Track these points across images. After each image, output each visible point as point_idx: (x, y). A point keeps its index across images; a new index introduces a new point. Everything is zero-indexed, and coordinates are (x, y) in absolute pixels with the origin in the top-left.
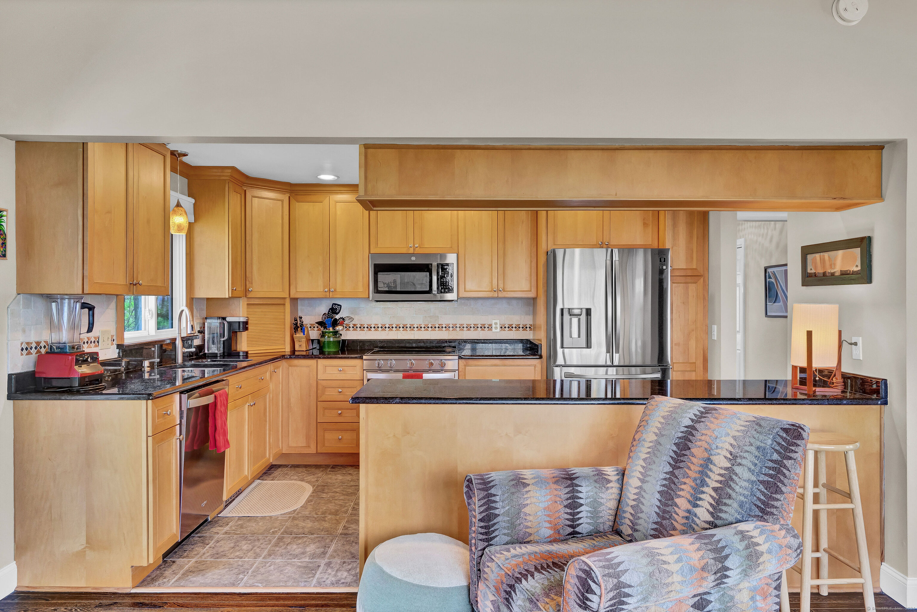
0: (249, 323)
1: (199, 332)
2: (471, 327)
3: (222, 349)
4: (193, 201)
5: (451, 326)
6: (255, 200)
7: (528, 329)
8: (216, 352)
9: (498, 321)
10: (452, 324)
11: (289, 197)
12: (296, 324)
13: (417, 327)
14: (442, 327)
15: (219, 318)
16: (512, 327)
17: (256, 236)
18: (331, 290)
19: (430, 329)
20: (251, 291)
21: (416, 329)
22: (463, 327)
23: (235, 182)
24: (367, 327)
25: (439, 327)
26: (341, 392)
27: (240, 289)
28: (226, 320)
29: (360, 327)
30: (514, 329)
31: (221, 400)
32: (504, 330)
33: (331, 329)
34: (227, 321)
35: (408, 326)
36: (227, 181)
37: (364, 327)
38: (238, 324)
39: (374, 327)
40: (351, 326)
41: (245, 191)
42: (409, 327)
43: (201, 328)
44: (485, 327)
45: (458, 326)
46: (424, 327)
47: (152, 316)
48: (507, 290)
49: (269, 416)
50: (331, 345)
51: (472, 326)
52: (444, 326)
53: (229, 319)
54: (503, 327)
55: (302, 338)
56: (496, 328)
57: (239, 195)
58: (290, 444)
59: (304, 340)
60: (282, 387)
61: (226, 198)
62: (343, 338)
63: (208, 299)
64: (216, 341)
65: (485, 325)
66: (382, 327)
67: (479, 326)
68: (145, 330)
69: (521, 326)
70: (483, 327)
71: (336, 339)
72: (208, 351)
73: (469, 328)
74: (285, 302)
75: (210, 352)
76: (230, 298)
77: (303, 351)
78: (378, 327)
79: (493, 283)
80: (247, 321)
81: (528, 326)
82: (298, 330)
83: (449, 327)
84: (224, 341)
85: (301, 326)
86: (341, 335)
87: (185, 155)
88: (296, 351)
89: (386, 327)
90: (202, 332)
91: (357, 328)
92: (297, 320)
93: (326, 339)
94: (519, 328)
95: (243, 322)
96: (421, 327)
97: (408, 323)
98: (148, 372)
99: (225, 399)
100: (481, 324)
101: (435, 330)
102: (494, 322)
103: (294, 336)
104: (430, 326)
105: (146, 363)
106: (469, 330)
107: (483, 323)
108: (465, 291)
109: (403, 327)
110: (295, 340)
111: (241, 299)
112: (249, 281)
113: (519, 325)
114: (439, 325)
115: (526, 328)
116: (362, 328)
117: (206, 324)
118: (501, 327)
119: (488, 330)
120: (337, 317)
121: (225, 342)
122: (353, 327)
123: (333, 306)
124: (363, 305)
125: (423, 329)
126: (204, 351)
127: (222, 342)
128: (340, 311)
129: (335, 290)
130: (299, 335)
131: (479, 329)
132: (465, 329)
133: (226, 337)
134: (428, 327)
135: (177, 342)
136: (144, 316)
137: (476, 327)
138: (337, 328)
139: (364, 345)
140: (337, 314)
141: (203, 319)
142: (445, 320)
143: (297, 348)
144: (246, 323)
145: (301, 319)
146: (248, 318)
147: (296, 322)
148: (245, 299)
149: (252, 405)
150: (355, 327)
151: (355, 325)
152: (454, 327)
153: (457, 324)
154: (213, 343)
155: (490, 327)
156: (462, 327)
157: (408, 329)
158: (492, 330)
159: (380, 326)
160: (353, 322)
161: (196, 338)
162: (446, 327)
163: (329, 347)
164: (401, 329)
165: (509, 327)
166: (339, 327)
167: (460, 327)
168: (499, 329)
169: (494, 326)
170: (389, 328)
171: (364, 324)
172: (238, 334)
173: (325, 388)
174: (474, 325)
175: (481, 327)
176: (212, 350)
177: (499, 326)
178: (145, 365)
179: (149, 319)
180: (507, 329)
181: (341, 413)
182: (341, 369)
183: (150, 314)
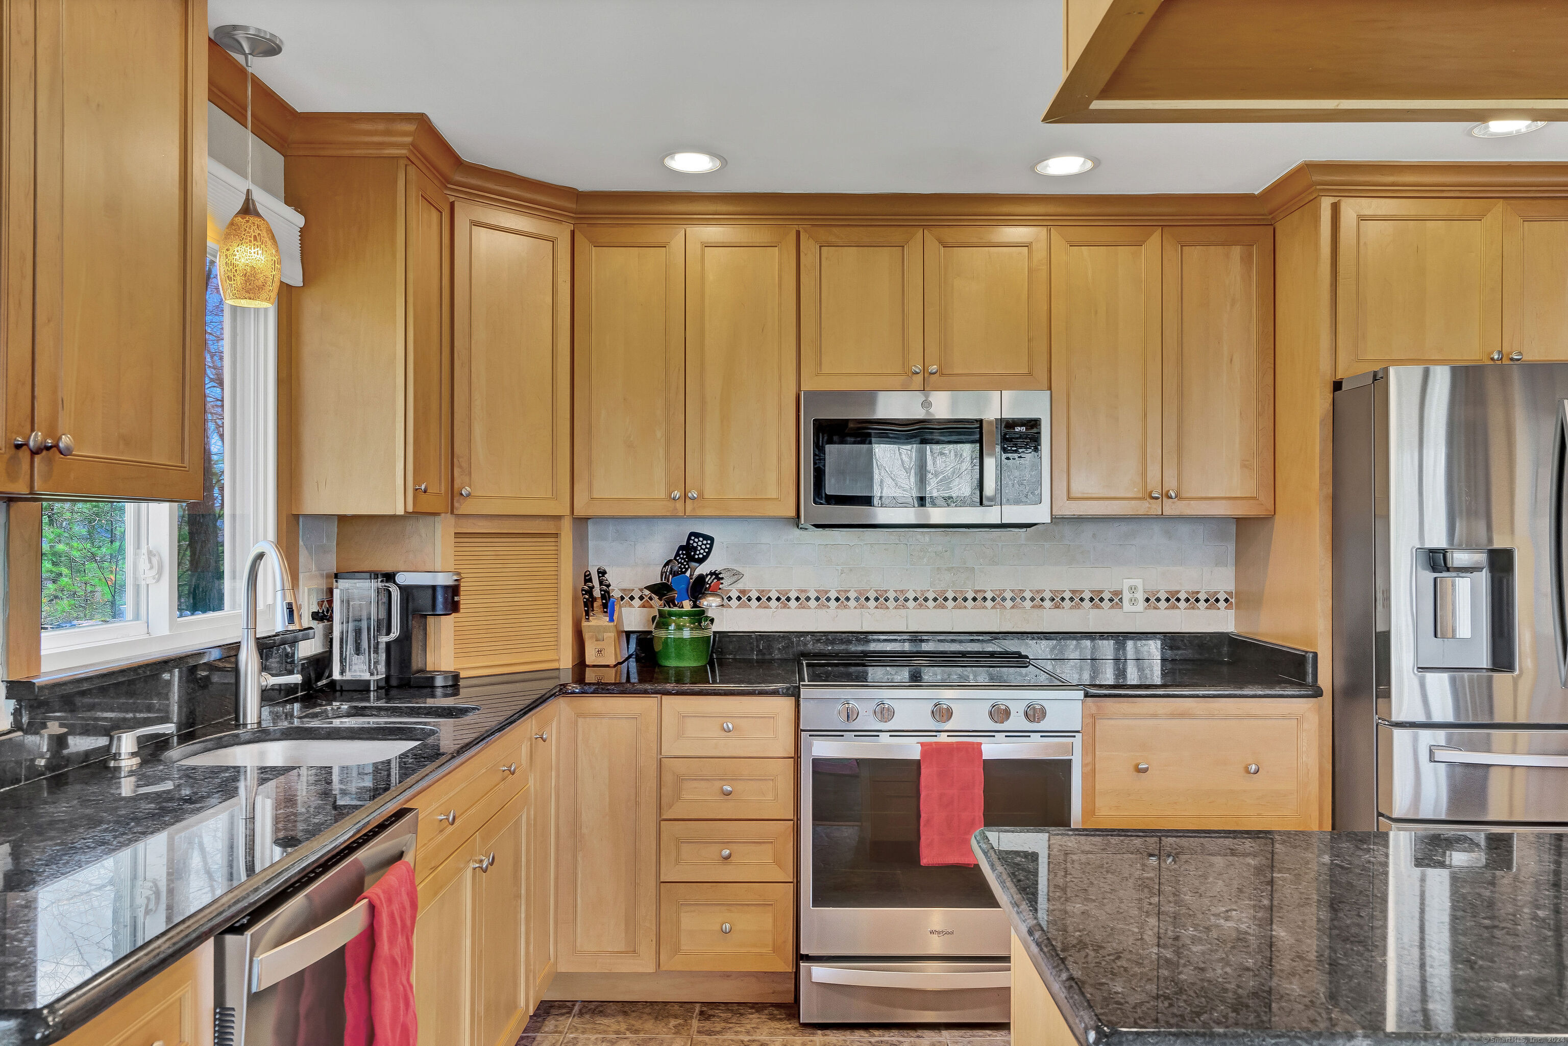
0: (462, 589)
1: (316, 616)
2: (1063, 599)
3: (382, 668)
4: (300, 221)
5: (1008, 595)
6: (483, 237)
7: (1222, 604)
8: (366, 676)
9: (1138, 582)
10: (1013, 591)
11: (573, 233)
12: (590, 592)
13: (916, 599)
14: (985, 599)
15: (374, 575)
16: (1178, 600)
17: (480, 334)
18: (690, 495)
19: (950, 603)
20: (469, 495)
21: (911, 603)
22: (1042, 600)
23: (425, 170)
24: (778, 599)
25: (974, 599)
26: (729, 793)
27: (438, 487)
28: (395, 582)
29: (759, 599)
30: (1182, 604)
31: (392, 916)
32: (1155, 608)
33: (687, 605)
34: (397, 585)
35: (891, 595)
36: (402, 163)
37: (769, 599)
38: (430, 592)
39: (798, 599)
40: (734, 595)
41: (452, 205)
42: (892, 599)
43: (320, 604)
44: (1102, 600)
45: (1028, 595)
46: (935, 600)
47: (160, 572)
48: (1188, 495)
49: (528, 878)
50: (687, 650)
51: (1067, 595)
52: (989, 595)
53: (403, 579)
54: (1153, 600)
55: (605, 629)
56: (1133, 601)
57: (435, 214)
58: (578, 944)
59: (611, 635)
60: (558, 776)
61: (398, 213)
62: (715, 628)
63: (342, 519)
64: (365, 644)
65: (1102, 592)
66: (817, 599)
67: (1087, 595)
68: (137, 617)
69: (1202, 597)
70: (1097, 599)
71: (698, 634)
72: (342, 672)
73: (1057, 600)
74: (560, 529)
75: (348, 676)
76: (408, 515)
77: (608, 666)
78: (808, 599)
79: (1150, 474)
80: (456, 583)
81: (1222, 597)
82: (593, 607)
83: (1004, 599)
84: (388, 644)
85: (603, 597)
86: (712, 620)
87: (272, 48)
88: (589, 666)
89: (828, 599)
90: (323, 616)
91: (749, 599)
92: (590, 580)
93: (671, 632)
94: (1197, 600)
95: (446, 587)
96: (926, 600)
97: (891, 587)
98: (131, 773)
99: (407, 905)
100: (1092, 592)
101: (965, 607)
102: (1127, 583)
103: (585, 624)
104: (950, 595)
105: (127, 743)
106: (1057, 607)
107: (1097, 588)
108: (1069, 498)
109: (877, 599)
110: (586, 636)
111: (437, 518)
112: (461, 467)
113: (1198, 593)
114: (976, 592)
115: (1217, 600)
116: (764, 599)
117: (336, 593)
118: (1147, 600)
119: (1112, 607)
120: (702, 569)
121: (393, 646)
122: (739, 598)
123: (689, 539)
124: (767, 537)
125: (931, 603)
126: (330, 675)
127: (382, 647)
128: (708, 553)
129: (701, 495)
130: (599, 620)
131: (1087, 603)
132: (1047, 603)
133: (395, 633)
134: (946, 599)
135: (243, 656)
136: (134, 573)
137: (1077, 598)
138: (705, 603)
139: (769, 648)
140: (701, 561)
141: (328, 576)
142: (990, 583)
143: (591, 657)
144: (454, 590)
145: (603, 576)
146: (459, 574)
147: (590, 584)
148: (451, 519)
149: (487, 867)
150: (743, 598)
151: (743, 592)
152: (1018, 597)
153: (1024, 591)
154: (358, 651)
155: (1116, 599)
156: (1038, 600)
157: (891, 603)
158: (1121, 607)
159: (813, 595)
160: (740, 585)
161: (306, 638)
162: (993, 599)
163: (679, 656)
164: (872, 603)
165: (1168, 600)
166: (711, 599)
167: (1032, 599)
168: (1141, 604)
169: (1126, 596)
170: (837, 599)
171: (770, 591)
172: (431, 620)
173: (680, 780)
174: (1073, 592)
175: (1092, 600)
176: (355, 671)
177: (1141, 596)
178: (119, 747)
179: (150, 581)
180: (1163, 604)
181: (729, 856)
182: (730, 726)
183: (152, 568)
